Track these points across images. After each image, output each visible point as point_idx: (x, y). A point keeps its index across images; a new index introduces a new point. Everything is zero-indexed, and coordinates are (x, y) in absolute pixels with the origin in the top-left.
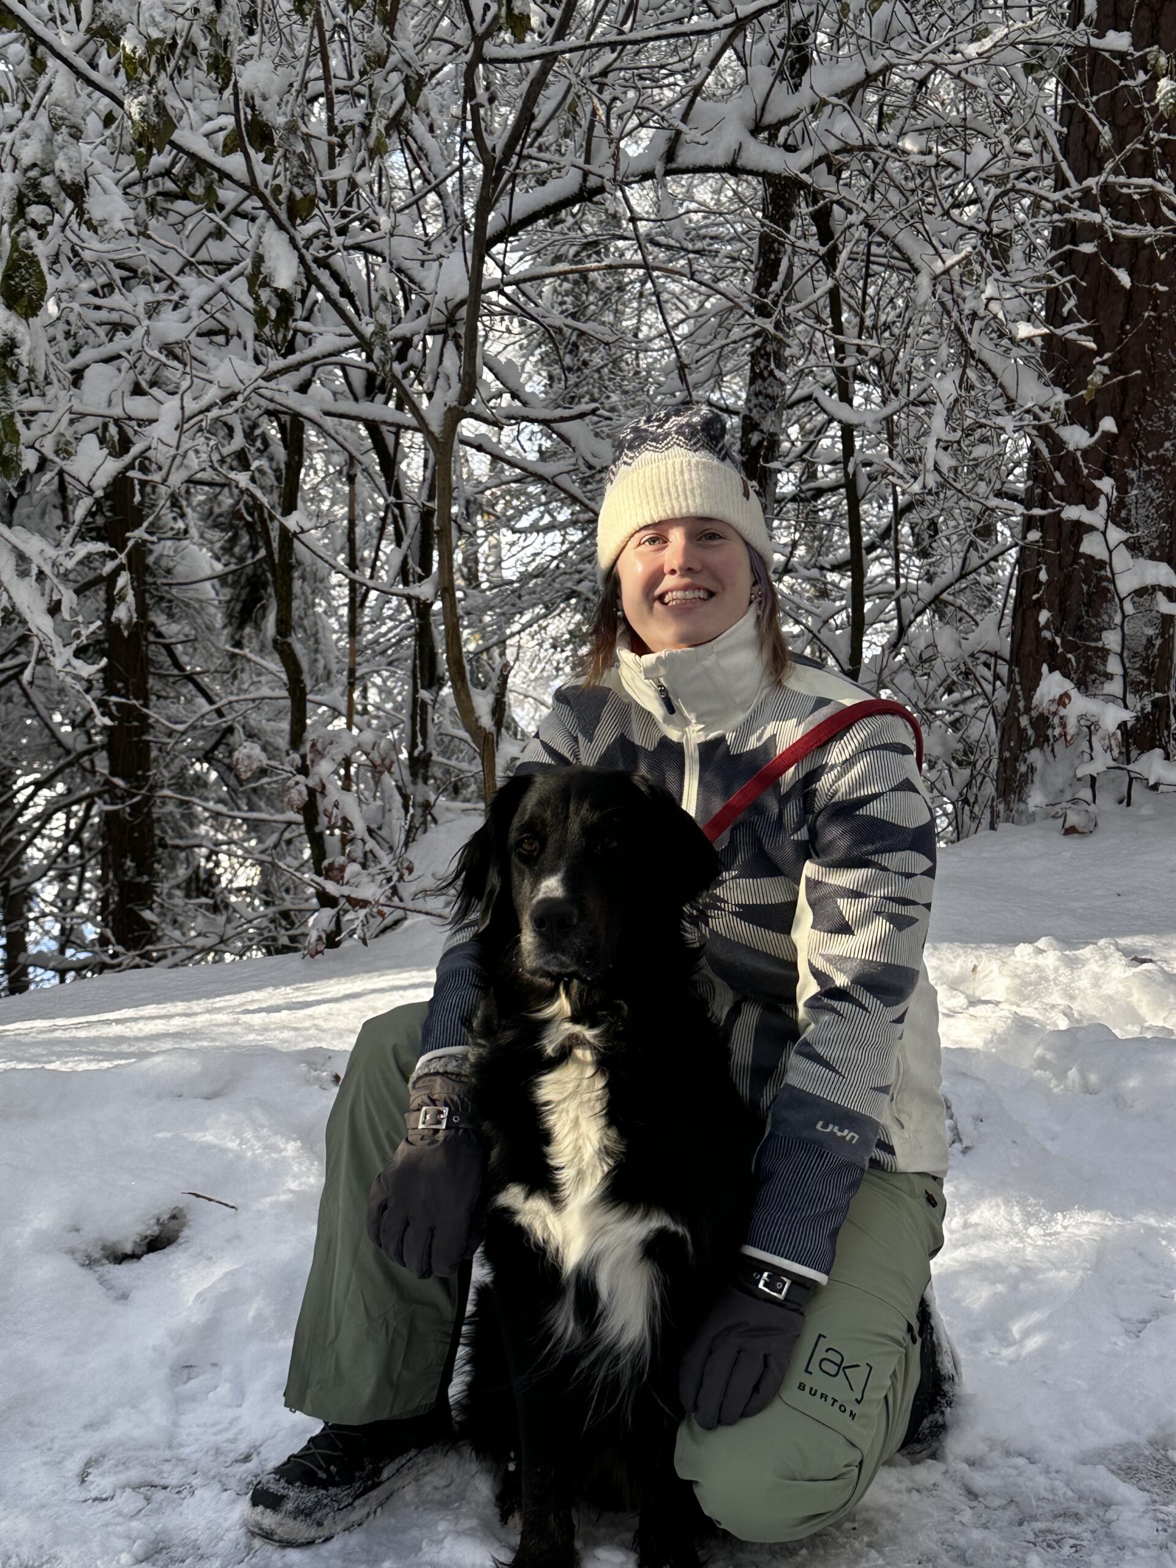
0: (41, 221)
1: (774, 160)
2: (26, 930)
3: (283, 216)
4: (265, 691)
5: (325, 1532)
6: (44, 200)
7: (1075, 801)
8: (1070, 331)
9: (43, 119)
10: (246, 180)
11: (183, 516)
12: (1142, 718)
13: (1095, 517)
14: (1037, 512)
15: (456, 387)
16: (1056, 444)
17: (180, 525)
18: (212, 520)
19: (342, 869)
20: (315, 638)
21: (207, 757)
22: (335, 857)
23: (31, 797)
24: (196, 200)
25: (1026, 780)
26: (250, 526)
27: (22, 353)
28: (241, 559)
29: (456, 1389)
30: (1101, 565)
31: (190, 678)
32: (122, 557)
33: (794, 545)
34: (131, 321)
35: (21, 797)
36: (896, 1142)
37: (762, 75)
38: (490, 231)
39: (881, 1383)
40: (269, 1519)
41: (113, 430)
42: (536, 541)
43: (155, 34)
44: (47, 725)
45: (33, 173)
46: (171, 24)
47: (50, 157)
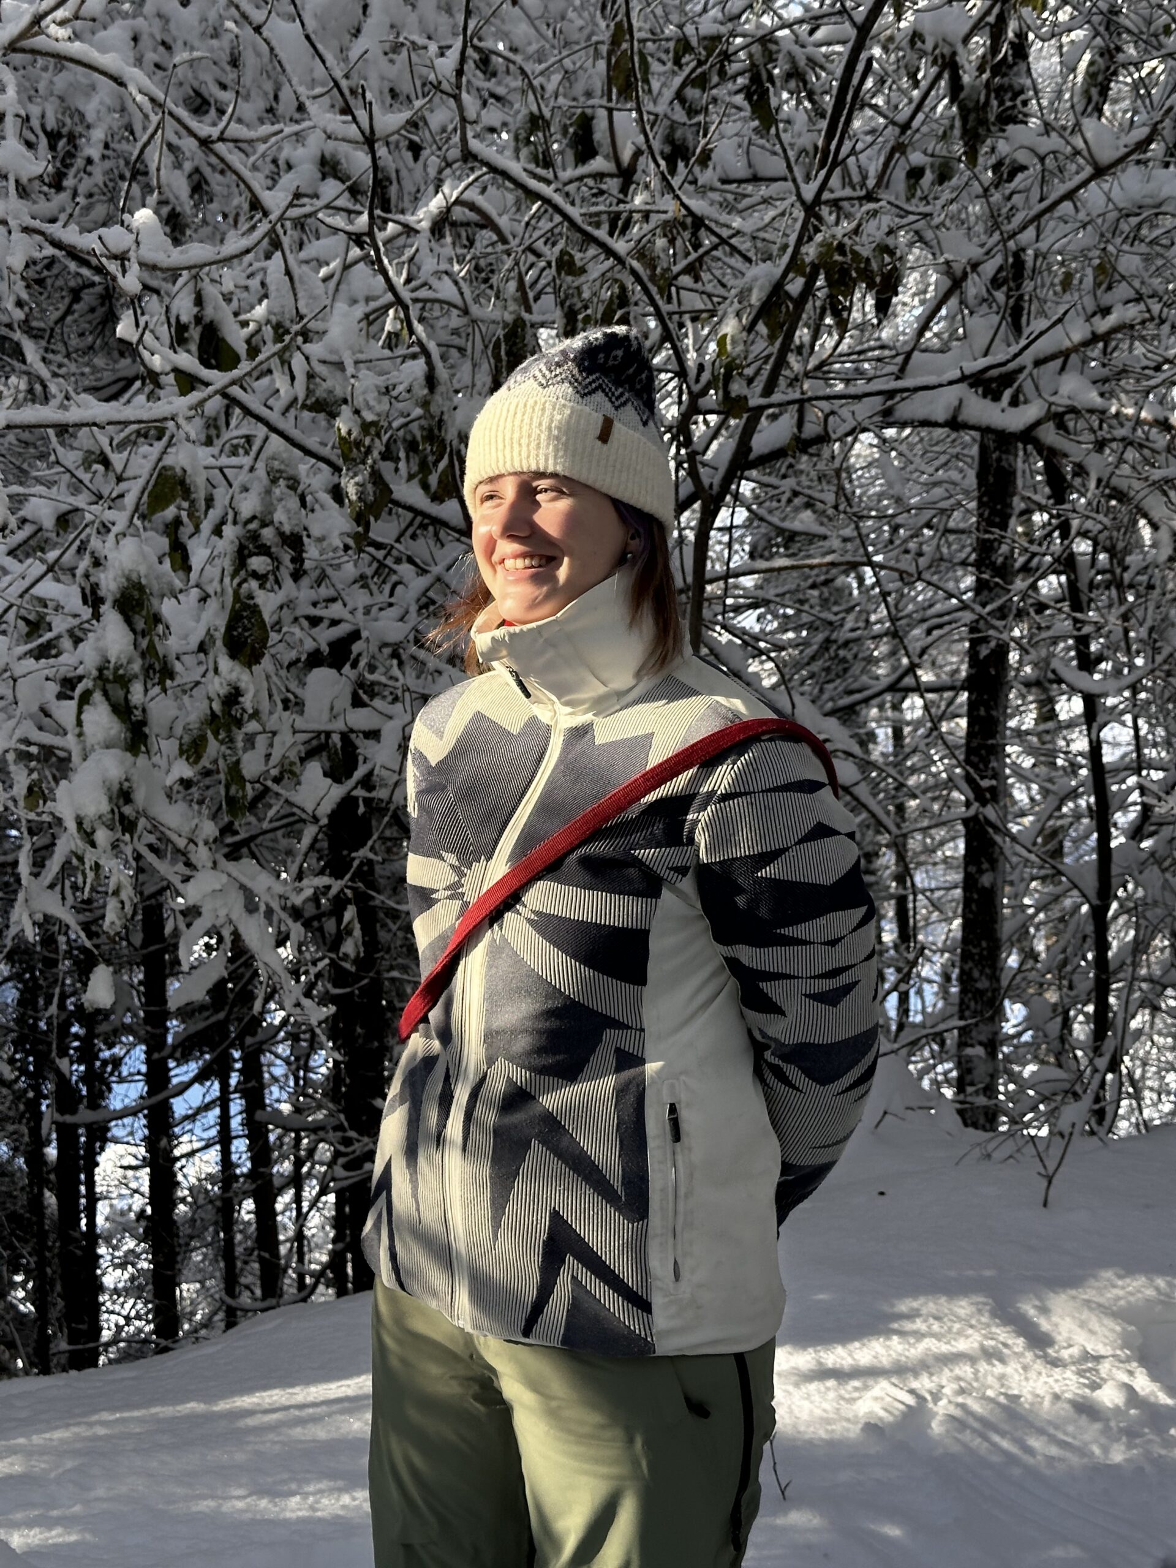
0: (261, 571)
6: (264, 550)
9: (261, 472)
27: (247, 701)
43: (370, 416)
45: (253, 526)
47: (269, 509)
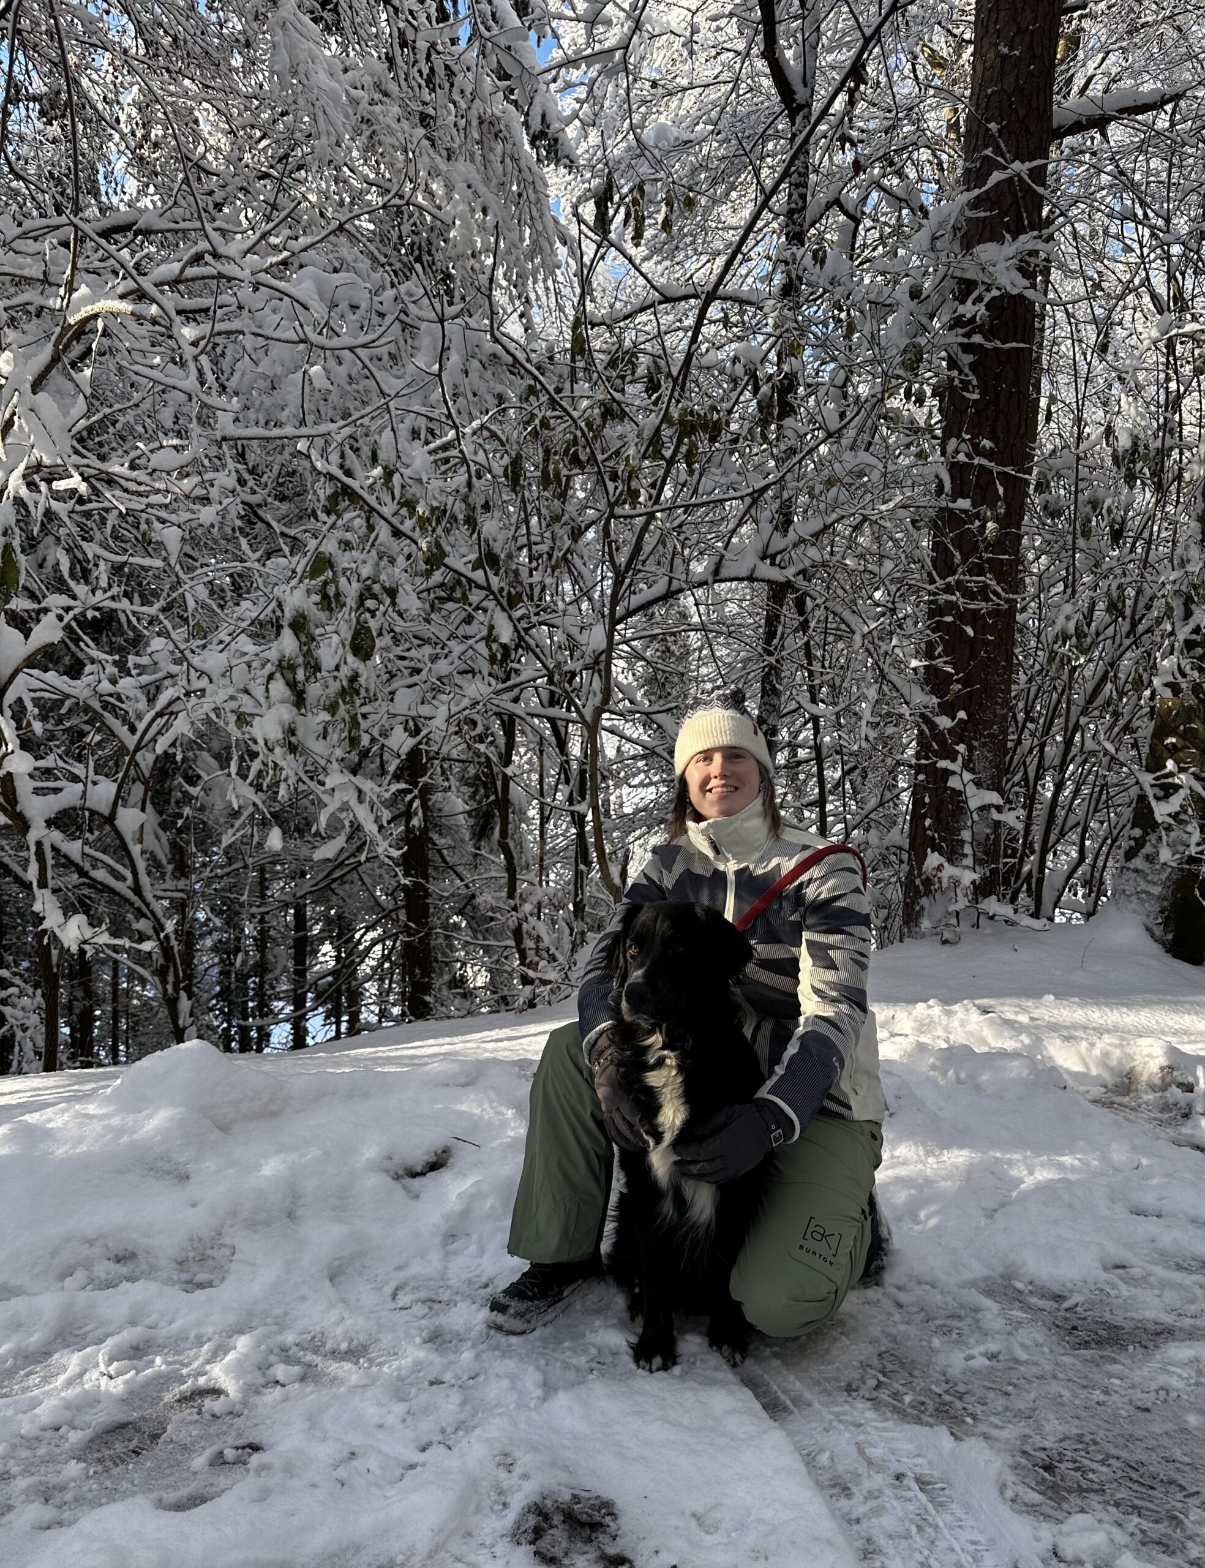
0: (372, 608)
1: (775, 574)
2: (360, 1012)
3: (505, 603)
4: (493, 874)
5: (531, 1326)
6: (374, 597)
7: (947, 925)
8: (939, 663)
9: (374, 553)
10: (484, 584)
11: (448, 780)
12: (984, 879)
13: (955, 767)
14: (923, 762)
15: (599, 696)
16: (933, 726)
17: (446, 784)
18: (464, 781)
19: (537, 964)
20: (520, 845)
21: (460, 912)
22: (531, 956)
23: (362, 936)
24: (456, 601)
25: (919, 914)
26: (484, 784)
27: (362, 680)
28: (480, 802)
29: (605, 1247)
30: (960, 793)
31: (451, 868)
32: (416, 792)
33: (785, 794)
34: (419, 665)
35: (357, 936)
36: (852, 1103)
37: (767, 528)
38: (618, 615)
39: (848, 1244)
40: (500, 1319)
41: (411, 723)
42: (642, 792)
43: (435, 504)
44: (373, 896)
45: (369, 582)
46: (443, 498)
47: (378, 573)
